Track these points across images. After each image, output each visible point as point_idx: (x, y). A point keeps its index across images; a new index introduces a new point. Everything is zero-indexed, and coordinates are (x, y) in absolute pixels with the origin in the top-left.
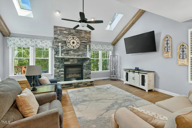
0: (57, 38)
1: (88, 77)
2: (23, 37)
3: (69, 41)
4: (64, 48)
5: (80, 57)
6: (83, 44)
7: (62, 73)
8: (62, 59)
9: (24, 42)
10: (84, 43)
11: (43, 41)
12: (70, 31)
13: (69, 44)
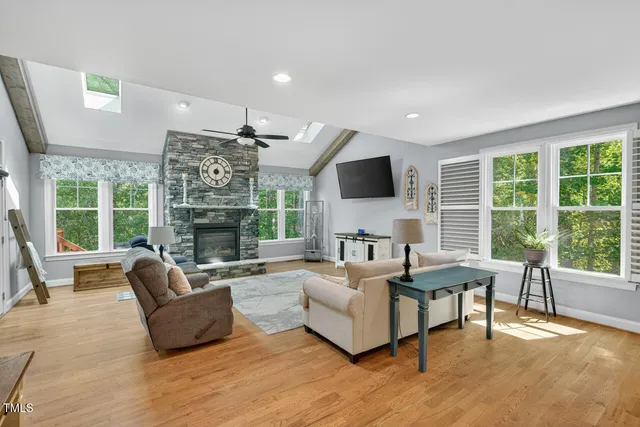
0: (177, 161)
1: (252, 255)
2: (82, 157)
3: (205, 168)
4: (194, 186)
5: (231, 207)
7: (188, 244)
8: (188, 211)
9: (86, 168)
10: (242, 171)
11: (136, 166)
12: (209, 144)
13: (206, 175)
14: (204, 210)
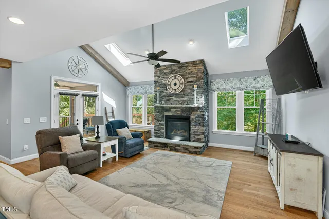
0: (157, 81)
1: (199, 139)
3: (169, 83)
4: (164, 94)
5: (184, 106)
6: (190, 84)
7: (163, 127)
10: (192, 81)
13: (170, 87)
14: (169, 107)
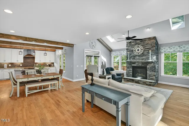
0: (128, 49)
1: (152, 79)
2: (116, 51)
4: (132, 55)
5: (143, 61)
6: (147, 50)
7: (131, 71)
13: (135, 51)
14: (135, 62)
